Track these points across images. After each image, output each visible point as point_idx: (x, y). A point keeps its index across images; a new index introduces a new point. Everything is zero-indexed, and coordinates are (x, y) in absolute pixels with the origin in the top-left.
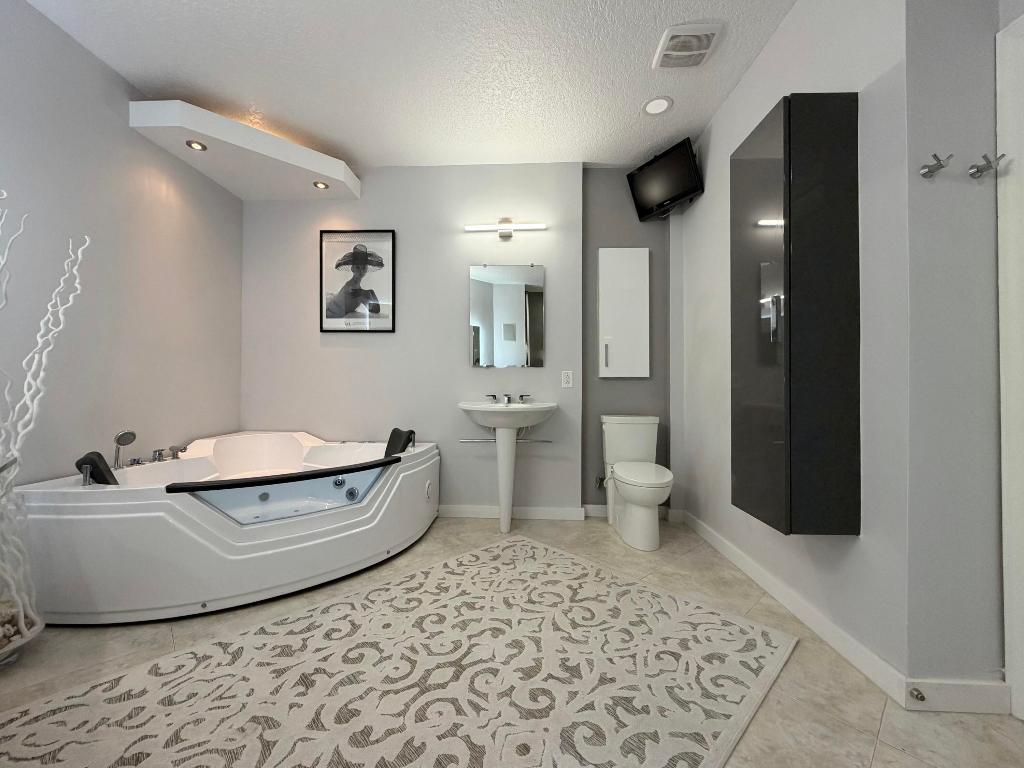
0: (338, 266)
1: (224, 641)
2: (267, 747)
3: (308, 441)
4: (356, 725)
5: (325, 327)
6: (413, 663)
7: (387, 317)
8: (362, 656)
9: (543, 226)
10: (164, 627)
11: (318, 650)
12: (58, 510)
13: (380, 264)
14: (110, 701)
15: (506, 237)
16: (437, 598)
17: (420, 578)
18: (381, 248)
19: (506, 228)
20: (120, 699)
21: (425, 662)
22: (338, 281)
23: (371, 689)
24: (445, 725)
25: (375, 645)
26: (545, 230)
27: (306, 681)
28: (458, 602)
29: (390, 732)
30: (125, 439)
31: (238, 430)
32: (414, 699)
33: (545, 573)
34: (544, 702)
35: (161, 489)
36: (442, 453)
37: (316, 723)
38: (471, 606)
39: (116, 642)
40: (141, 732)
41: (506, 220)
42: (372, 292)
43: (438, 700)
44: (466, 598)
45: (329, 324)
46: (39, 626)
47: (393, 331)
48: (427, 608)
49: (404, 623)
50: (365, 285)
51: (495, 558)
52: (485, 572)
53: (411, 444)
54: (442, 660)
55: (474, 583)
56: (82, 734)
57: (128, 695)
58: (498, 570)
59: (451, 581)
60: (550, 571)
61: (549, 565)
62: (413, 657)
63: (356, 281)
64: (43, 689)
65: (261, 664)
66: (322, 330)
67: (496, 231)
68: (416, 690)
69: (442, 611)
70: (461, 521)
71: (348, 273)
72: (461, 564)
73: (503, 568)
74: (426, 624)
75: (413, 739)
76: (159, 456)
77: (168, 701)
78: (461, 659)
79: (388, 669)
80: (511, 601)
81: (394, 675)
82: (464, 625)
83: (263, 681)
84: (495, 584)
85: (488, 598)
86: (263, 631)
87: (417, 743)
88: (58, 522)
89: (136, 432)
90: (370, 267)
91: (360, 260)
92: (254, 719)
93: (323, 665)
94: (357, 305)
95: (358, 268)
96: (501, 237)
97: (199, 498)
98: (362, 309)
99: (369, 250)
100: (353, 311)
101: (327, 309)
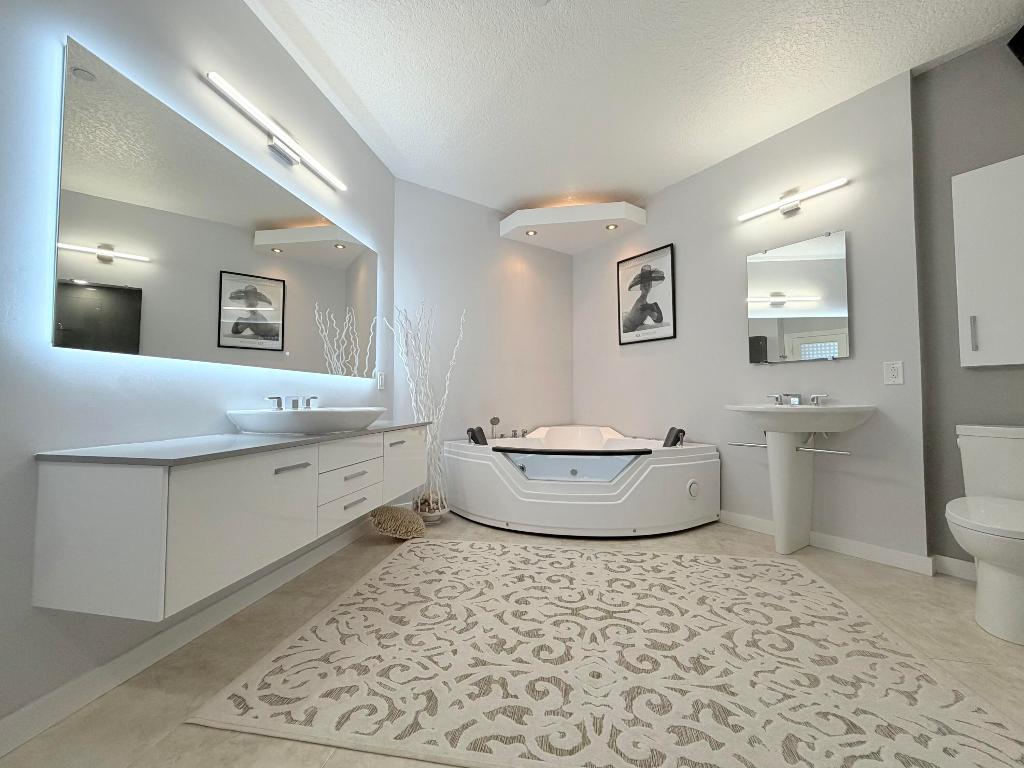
0: (630, 288)
2: (481, 594)
3: (609, 434)
4: (523, 608)
5: (623, 341)
6: (583, 598)
7: (668, 325)
9: (844, 182)
10: (491, 530)
11: (541, 568)
12: (458, 454)
13: (662, 278)
14: (451, 549)
15: (792, 212)
17: (647, 557)
18: (662, 263)
20: (454, 550)
21: (591, 601)
23: (546, 598)
24: (565, 635)
25: (571, 579)
26: (848, 184)
27: (521, 579)
28: (658, 582)
29: (533, 620)
30: (495, 421)
31: (572, 423)
32: (561, 615)
33: (780, 598)
34: (647, 665)
35: (490, 449)
36: (723, 455)
37: (507, 597)
39: (472, 529)
40: (450, 565)
41: (793, 192)
42: (656, 304)
43: (575, 623)
44: (668, 582)
46: (447, 510)
47: (675, 336)
48: (629, 576)
49: (603, 577)
50: (650, 300)
53: (680, 443)
54: (604, 606)
55: (689, 576)
56: (435, 556)
57: (457, 550)
58: (727, 576)
60: (788, 598)
62: (587, 596)
63: (643, 297)
64: (438, 537)
65: (510, 562)
66: (621, 344)
67: (778, 209)
68: (570, 611)
70: (739, 531)
71: (637, 292)
72: (695, 560)
73: (734, 577)
74: (617, 584)
75: (540, 630)
76: (515, 435)
77: (466, 559)
78: (615, 612)
79: (565, 595)
81: (565, 598)
82: (644, 596)
83: (505, 567)
84: (708, 584)
85: (687, 591)
86: (525, 548)
87: (540, 633)
89: (501, 418)
90: (653, 282)
91: (646, 279)
92: (486, 582)
93: (535, 576)
94: (645, 318)
95: (645, 286)
96: (785, 214)
97: (507, 457)
98: (649, 321)
99: (653, 268)
100: (642, 324)
101: (624, 326)
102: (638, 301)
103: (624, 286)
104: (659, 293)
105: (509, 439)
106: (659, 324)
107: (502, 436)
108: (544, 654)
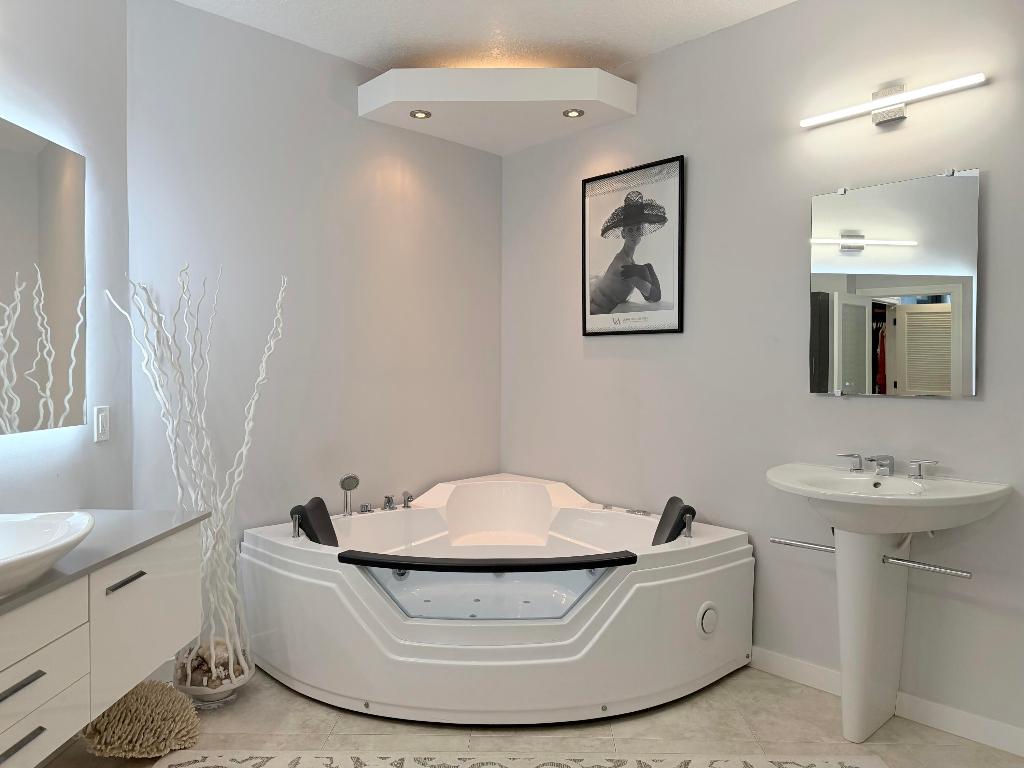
0: (604, 231)
5: (589, 329)
7: (669, 307)
9: (981, 78)
13: (661, 220)
18: (662, 191)
19: (890, 103)
22: (605, 251)
26: (987, 83)
30: (349, 483)
31: (496, 470)
41: (893, 87)
42: (649, 266)
47: (680, 329)
50: (639, 258)
53: (685, 530)
63: (627, 251)
64: (223, 741)
66: (585, 334)
67: (868, 113)
71: (616, 241)
76: (389, 503)
90: (646, 226)
91: (633, 217)
95: (631, 231)
96: (878, 124)
98: (636, 296)
99: (647, 197)
100: (624, 301)
101: (592, 301)
102: (618, 257)
103: (594, 228)
104: (656, 248)
105: (378, 512)
106: (653, 305)
107: (365, 509)
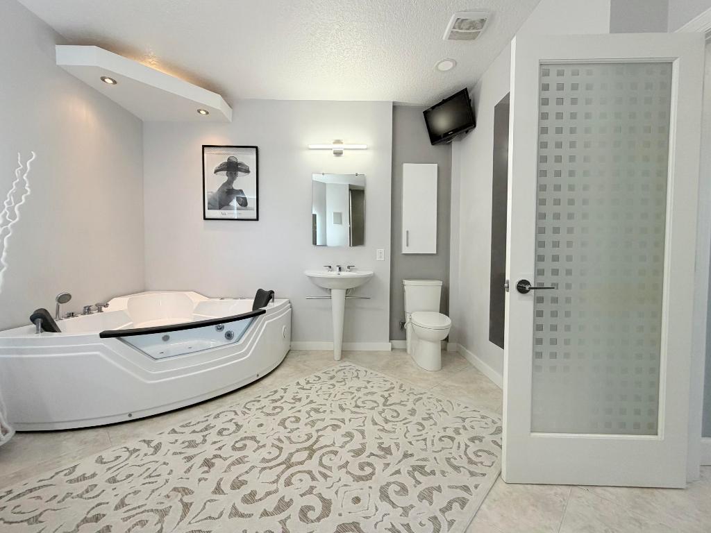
0: (216, 172)
1: (147, 439)
2: (187, 506)
3: (197, 299)
4: (245, 490)
5: (207, 216)
6: (280, 449)
7: (252, 209)
8: (245, 445)
9: (365, 147)
10: (101, 431)
11: (215, 443)
12: (21, 352)
13: (247, 171)
14: (71, 481)
15: (338, 154)
16: (293, 406)
17: (281, 393)
18: (248, 159)
19: (338, 147)
20: (77, 480)
21: (288, 448)
22: (216, 182)
23: (253, 467)
24: (305, 487)
25: (254, 438)
26: (366, 149)
27: (208, 464)
28: (308, 408)
29: (268, 494)
30: (64, 299)
31: (144, 291)
32: (283, 472)
33: (366, 388)
34: (368, 470)
35: (96, 335)
36: (293, 306)
37: (218, 490)
38: (317, 411)
39: (69, 441)
40: (97, 501)
41: (338, 142)
42: (241, 191)
43: (299, 472)
44: (313, 406)
45: (210, 214)
46: (11, 433)
47: (257, 219)
48: (287, 413)
49: (272, 423)
50: (236, 186)
51: (332, 378)
52: (325, 388)
53: (271, 300)
54: (299, 446)
55: (318, 395)
56: (54, 504)
57: (83, 478)
58: (334, 386)
59: (302, 394)
60: (369, 386)
61: (369, 382)
62: (280, 445)
63: (230, 182)
64: (19, 476)
65: (175, 454)
66: (205, 219)
67: (331, 149)
68: (284, 466)
69: (297, 415)
70: (306, 353)
71: (223, 177)
72: (308, 383)
73: (338, 385)
74: (287, 423)
75: (283, 497)
76: (88, 311)
77: (113, 480)
78: (312, 445)
79: (264, 453)
80: (344, 406)
81: (268, 457)
82: (313, 423)
83: (178, 464)
84: (333, 395)
85: (328, 405)
86: (174, 431)
87: (287, 500)
88: (21, 359)
89: (71, 294)
90: (239, 173)
91: (232, 168)
92: (175, 489)
93: (218, 452)
94: (231, 201)
95: (231, 173)
96: (334, 153)
97: (124, 341)
98: (234, 203)
99: (239, 161)
100: (228, 205)
101: (209, 203)
102: (224, 185)
103: (210, 170)
104: (244, 183)
105: (80, 317)
106: (243, 208)
107: (72, 315)
108: (312, 515)
